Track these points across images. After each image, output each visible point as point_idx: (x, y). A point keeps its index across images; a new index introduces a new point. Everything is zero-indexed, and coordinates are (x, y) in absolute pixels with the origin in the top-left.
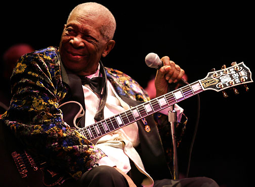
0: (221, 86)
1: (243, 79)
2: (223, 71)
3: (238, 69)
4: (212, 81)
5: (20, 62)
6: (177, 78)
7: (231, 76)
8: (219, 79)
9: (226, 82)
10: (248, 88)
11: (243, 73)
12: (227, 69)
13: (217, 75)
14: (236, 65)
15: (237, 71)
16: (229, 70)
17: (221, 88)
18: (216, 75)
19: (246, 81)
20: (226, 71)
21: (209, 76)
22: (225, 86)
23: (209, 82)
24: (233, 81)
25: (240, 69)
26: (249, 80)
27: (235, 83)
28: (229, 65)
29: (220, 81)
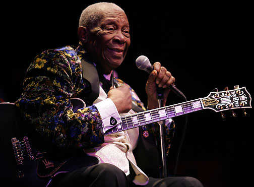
0: (221, 107)
1: (243, 104)
2: (225, 93)
3: (240, 93)
4: (213, 100)
5: (40, 57)
6: (166, 83)
7: (232, 99)
8: (219, 100)
9: (226, 104)
10: (245, 113)
11: (243, 98)
12: (229, 91)
13: (219, 96)
14: (238, 89)
15: (238, 95)
16: (230, 92)
17: (220, 109)
18: (217, 95)
19: (245, 106)
20: (228, 93)
21: (211, 95)
22: (224, 107)
23: (209, 101)
24: (232, 104)
25: (241, 93)
26: (248, 105)
27: (235, 106)
28: (231, 88)
29: (220, 102)
